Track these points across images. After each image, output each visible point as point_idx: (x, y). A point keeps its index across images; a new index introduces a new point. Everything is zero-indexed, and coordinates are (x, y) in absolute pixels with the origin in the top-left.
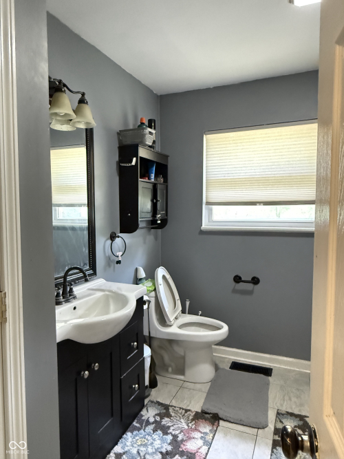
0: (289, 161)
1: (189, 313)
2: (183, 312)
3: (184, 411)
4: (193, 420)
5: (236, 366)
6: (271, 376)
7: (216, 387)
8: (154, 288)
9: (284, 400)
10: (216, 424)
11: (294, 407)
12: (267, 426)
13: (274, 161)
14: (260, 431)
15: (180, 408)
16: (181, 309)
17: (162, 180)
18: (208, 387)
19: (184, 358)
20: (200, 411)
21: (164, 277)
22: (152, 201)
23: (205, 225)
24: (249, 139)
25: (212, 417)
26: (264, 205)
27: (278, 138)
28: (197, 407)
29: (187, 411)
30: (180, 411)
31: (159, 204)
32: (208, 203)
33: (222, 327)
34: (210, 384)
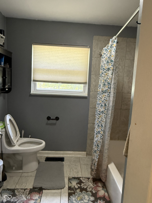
0: (73, 64)
1: (23, 137)
2: (21, 137)
3: (23, 190)
4: (29, 194)
5: (48, 159)
6: (64, 161)
7: (39, 173)
8: (4, 126)
9: (71, 172)
10: (41, 193)
11: (75, 174)
12: (65, 186)
13: (67, 63)
14: (62, 190)
15: (21, 189)
16: (19, 135)
17: (8, 66)
18: (35, 173)
19: (22, 161)
20: (32, 188)
21: (10, 120)
22: (3, 77)
23: (33, 92)
24: (56, 50)
25: (39, 190)
26: (62, 83)
27: (69, 52)
28: (30, 186)
29: (25, 190)
30: (21, 191)
31: (7, 79)
32: (34, 81)
33: (42, 143)
34: (36, 171)
